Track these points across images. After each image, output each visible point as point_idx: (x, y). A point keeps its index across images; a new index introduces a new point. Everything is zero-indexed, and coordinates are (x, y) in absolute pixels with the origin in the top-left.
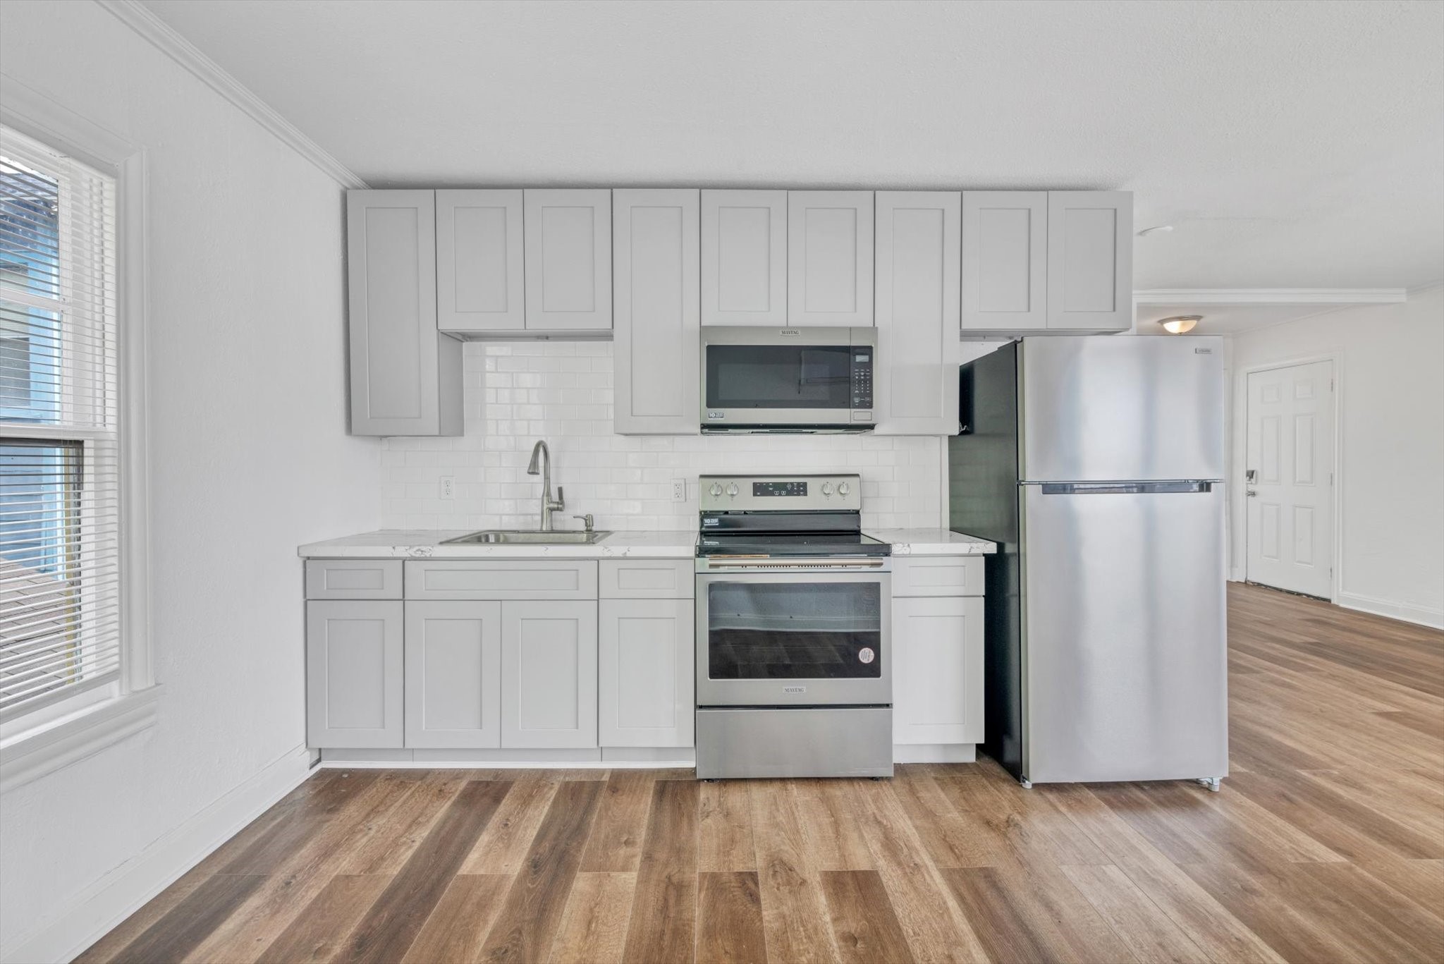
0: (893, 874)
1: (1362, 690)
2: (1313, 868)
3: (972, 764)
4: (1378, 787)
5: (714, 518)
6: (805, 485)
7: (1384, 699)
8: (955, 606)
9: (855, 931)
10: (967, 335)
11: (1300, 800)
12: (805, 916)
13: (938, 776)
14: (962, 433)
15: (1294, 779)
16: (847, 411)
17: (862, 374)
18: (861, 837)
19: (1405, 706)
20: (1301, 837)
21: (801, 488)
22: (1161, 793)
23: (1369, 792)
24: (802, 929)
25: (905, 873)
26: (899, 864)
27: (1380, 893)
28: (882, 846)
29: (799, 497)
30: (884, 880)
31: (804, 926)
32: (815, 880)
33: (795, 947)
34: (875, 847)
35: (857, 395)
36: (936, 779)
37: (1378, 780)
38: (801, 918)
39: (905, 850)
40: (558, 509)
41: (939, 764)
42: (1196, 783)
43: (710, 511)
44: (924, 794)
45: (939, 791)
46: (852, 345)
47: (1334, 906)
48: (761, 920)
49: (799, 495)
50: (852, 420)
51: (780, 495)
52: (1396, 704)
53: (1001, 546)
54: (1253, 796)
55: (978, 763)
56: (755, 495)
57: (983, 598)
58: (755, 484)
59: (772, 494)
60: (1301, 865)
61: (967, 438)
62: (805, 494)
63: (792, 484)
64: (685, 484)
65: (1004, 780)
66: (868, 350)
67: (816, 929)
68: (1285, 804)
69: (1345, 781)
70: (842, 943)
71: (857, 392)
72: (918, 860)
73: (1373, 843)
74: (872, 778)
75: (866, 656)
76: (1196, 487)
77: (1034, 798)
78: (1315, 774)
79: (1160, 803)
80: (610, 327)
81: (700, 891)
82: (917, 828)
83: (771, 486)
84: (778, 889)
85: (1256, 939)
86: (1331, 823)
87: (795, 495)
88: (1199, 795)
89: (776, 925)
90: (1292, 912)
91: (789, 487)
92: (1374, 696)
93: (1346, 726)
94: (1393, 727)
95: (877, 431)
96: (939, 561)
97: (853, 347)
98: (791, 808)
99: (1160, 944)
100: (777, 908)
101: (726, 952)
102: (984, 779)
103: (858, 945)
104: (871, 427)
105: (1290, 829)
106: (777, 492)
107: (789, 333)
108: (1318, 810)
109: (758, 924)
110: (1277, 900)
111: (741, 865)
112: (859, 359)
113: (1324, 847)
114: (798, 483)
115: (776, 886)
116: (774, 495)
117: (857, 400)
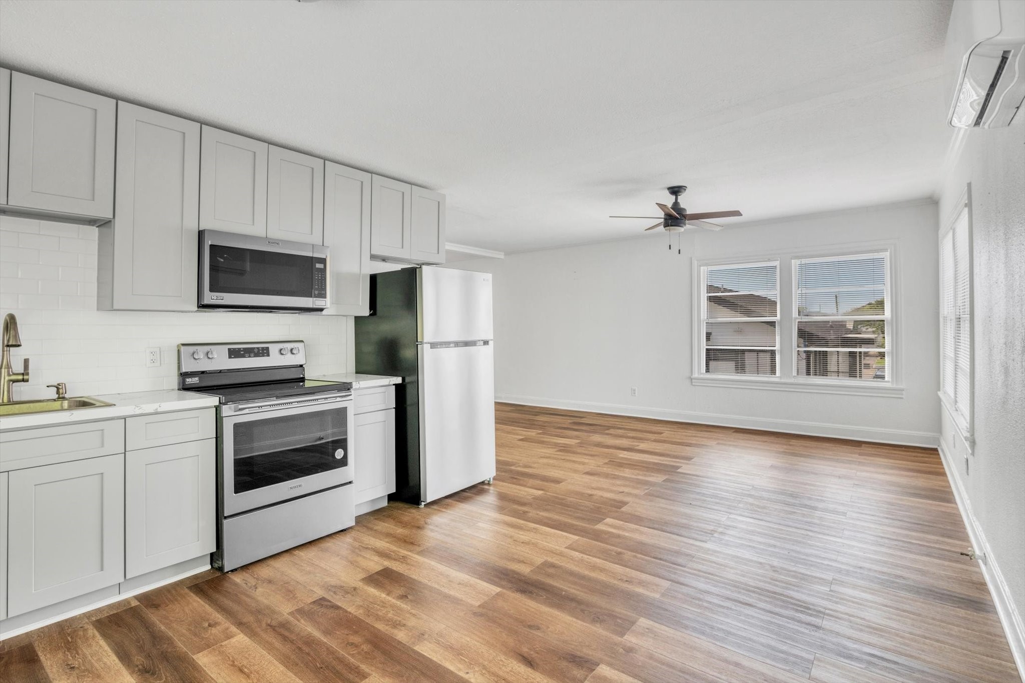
0: (396, 565)
1: (509, 433)
2: (536, 498)
3: (386, 506)
4: (535, 465)
5: (194, 377)
6: (267, 349)
7: (517, 434)
8: (380, 416)
9: (402, 593)
10: (373, 257)
11: (518, 477)
12: (371, 600)
13: (375, 517)
14: (370, 315)
15: (511, 471)
16: (311, 299)
17: (320, 276)
18: (364, 557)
19: (525, 435)
20: (527, 489)
21: (265, 351)
22: (474, 491)
23: (534, 468)
24: (376, 606)
25: (401, 562)
26: (395, 560)
27: (556, 498)
28: (379, 556)
29: (264, 357)
30: (395, 569)
31: (375, 604)
32: (360, 585)
33: (380, 614)
34: (376, 558)
35: (317, 289)
36: (376, 519)
37: (535, 463)
38: (370, 602)
39: (392, 553)
40: (23, 380)
41: (370, 512)
42: (483, 483)
43: (191, 372)
44: (376, 528)
45: (383, 524)
46: (314, 256)
47: (549, 507)
48: (350, 613)
49: (263, 356)
50: (314, 305)
51: (250, 357)
52: (521, 435)
53: (404, 379)
54: (503, 481)
55: (390, 505)
56: (230, 357)
57: (394, 409)
58: (229, 350)
59: (243, 356)
60: (533, 498)
61: (374, 318)
62: (268, 355)
63: (258, 348)
64: (160, 352)
65: (409, 508)
66: (323, 261)
67: (383, 602)
68: (515, 480)
69: (525, 466)
70: (402, 600)
71: (316, 287)
72: (402, 555)
73: (546, 484)
74: (342, 531)
75: (339, 454)
76: (482, 343)
77: (428, 510)
78: (516, 467)
79: (476, 494)
80: (112, 217)
81: (298, 621)
82: (388, 542)
83: (242, 351)
84: (344, 597)
85: (538, 526)
86: (531, 482)
87: (261, 356)
88: (486, 487)
89: (361, 611)
90: (541, 513)
91: (256, 351)
92: (514, 434)
93: (512, 447)
94: (526, 444)
95: (324, 312)
96: (372, 391)
97: (315, 257)
98: (308, 562)
99: (514, 540)
100: (354, 605)
101: (347, 635)
102: (399, 511)
103: (409, 597)
104: (321, 310)
105: (522, 488)
106: (247, 355)
107: (273, 243)
108: (526, 479)
109: (351, 616)
110: (534, 512)
111: (310, 599)
112: (318, 266)
113: (535, 490)
114: (263, 348)
115: (341, 597)
116: (245, 357)
117: (316, 292)
